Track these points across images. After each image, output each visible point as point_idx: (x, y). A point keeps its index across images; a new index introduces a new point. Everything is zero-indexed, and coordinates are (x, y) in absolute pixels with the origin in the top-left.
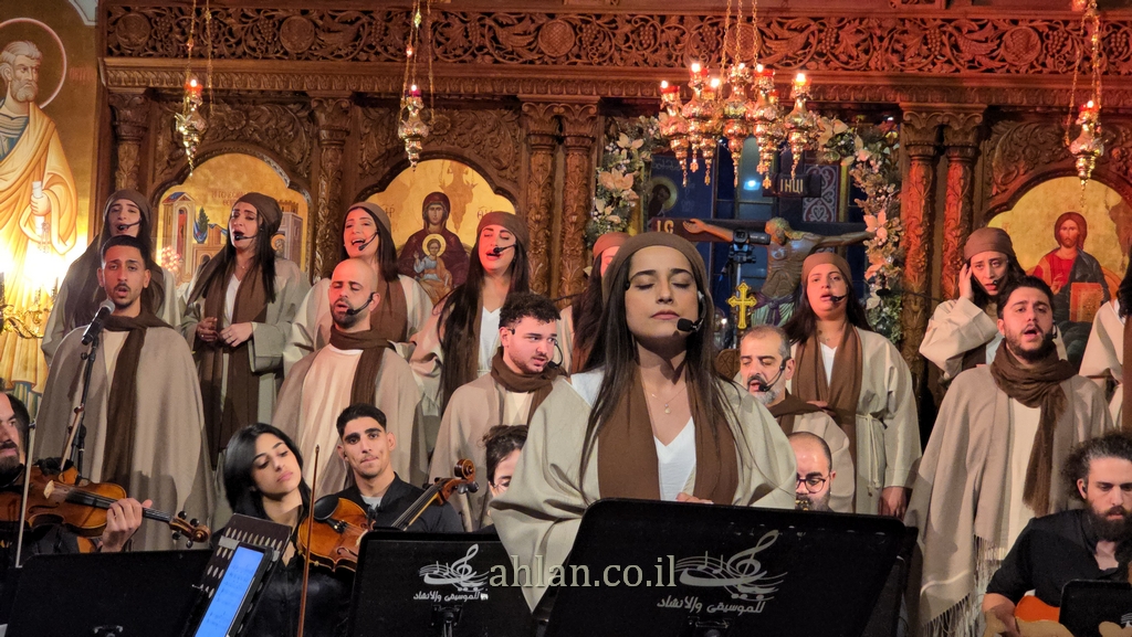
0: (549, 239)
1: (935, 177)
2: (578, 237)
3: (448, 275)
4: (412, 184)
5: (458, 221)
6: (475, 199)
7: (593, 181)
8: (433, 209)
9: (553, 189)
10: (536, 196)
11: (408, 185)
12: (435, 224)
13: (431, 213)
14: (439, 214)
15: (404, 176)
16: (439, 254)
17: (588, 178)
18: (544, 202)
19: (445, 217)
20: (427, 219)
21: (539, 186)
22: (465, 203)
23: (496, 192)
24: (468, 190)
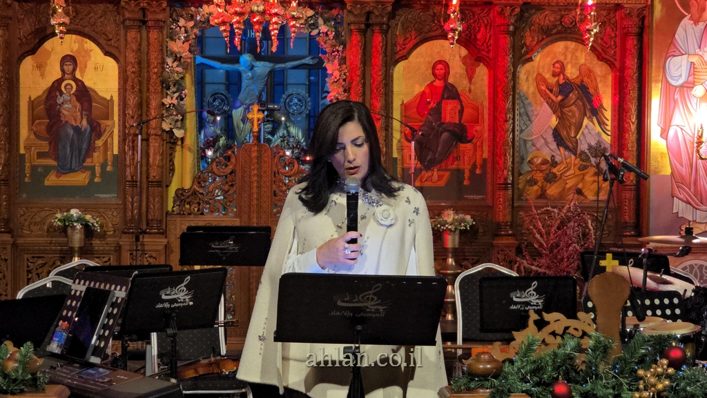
0: (140, 83)
1: (365, 41)
2: (158, 81)
3: (78, 105)
4: (52, 50)
5: (82, 72)
6: (93, 59)
7: (165, 47)
8: (66, 65)
9: (141, 53)
10: (131, 57)
11: (50, 50)
12: (68, 74)
13: (65, 67)
14: (71, 68)
15: (48, 45)
16: (72, 93)
17: (162, 46)
18: (136, 60)
19: (74, 70)
20: (63, 70)
21: (134, 51)
22: (86, 62)
23: (105, 55)
24: (88, 53)
